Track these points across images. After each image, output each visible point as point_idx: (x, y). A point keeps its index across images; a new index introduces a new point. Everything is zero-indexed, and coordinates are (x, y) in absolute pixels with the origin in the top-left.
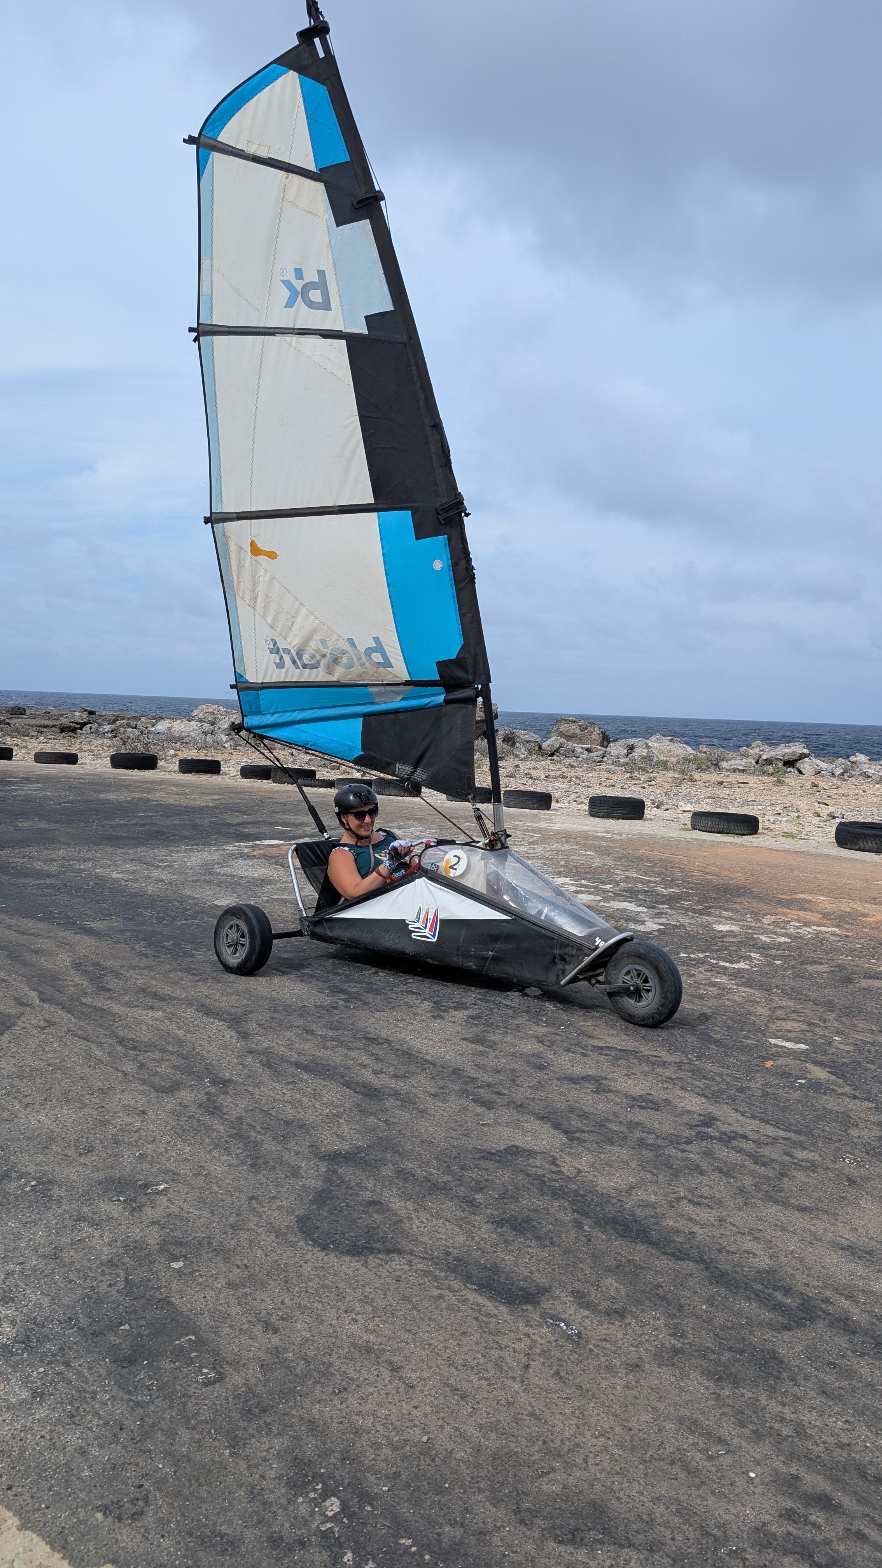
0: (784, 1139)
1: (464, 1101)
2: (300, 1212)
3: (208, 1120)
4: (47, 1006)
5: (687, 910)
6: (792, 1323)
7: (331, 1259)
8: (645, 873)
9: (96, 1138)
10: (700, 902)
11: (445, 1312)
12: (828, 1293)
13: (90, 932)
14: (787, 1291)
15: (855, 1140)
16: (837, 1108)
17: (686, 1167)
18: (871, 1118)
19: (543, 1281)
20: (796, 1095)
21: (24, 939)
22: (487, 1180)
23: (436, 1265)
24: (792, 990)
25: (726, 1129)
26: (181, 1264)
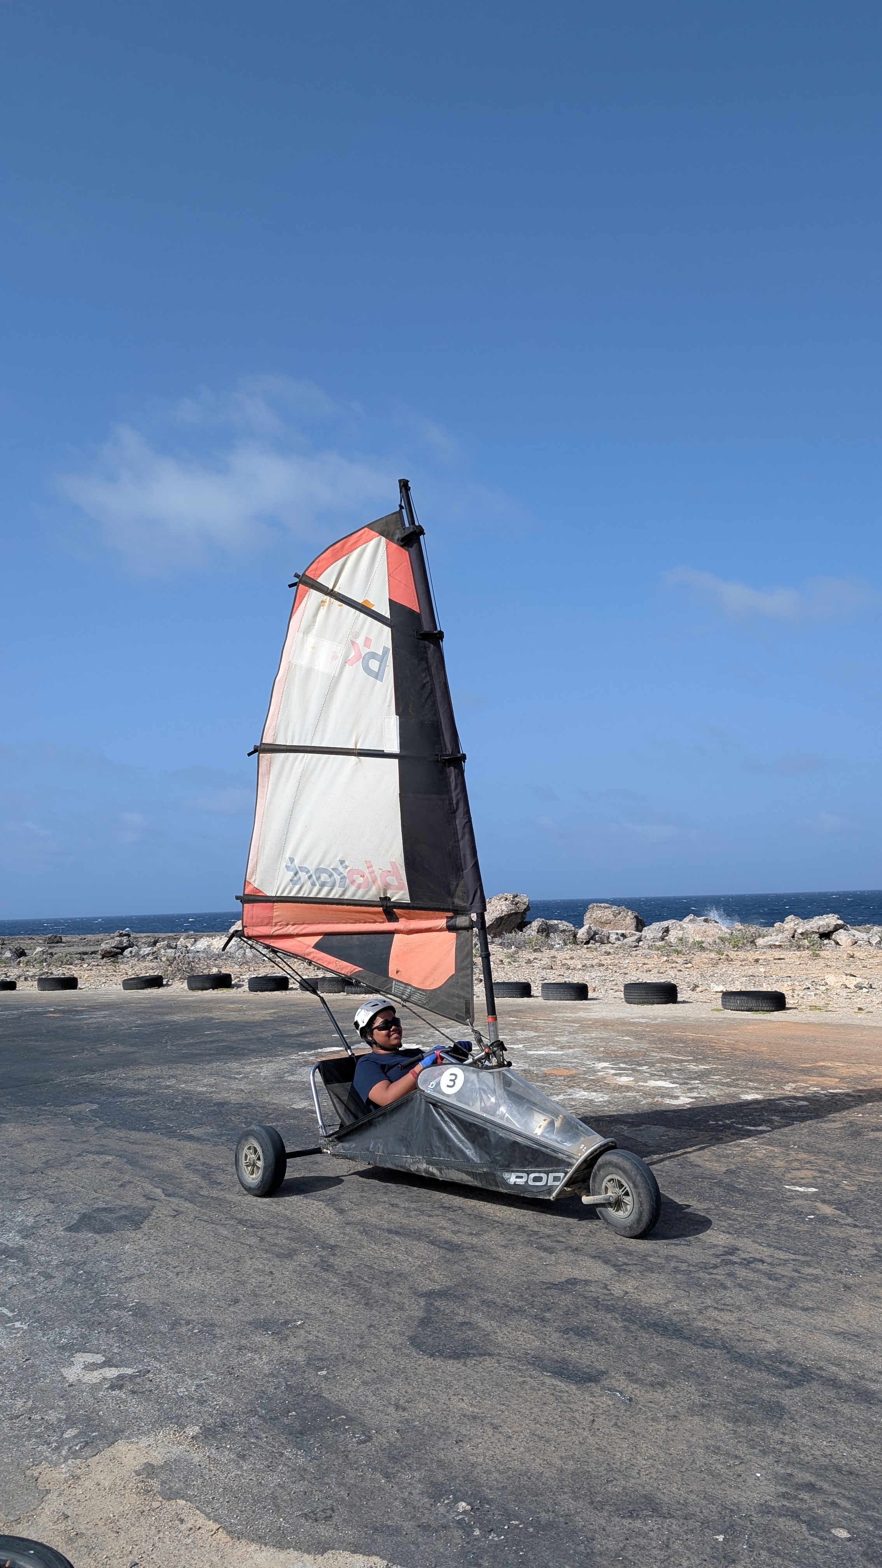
0: (794, 1260)
1: (529, 1249)
2: (410, 1334)
3: (324, 1275)
4: (172, 1199)
5: (717, 1083)
6: (793, 1384)
7: (438, 1362)
8: (679, 1053)
9: (239, 1293)
10: (728, 1076)
11: (529, 1392)
12: (822, 1364)
13: (190, 1138)
14: (790, 1364)
15: (853, 1258)
16: (840, 1235)
17: (712, 1285)
18: (867, 1241)
19: (603, 1368)
20: (806, 1227)
21: (136, 1148)
22: (553, 1303)
23: (519, 1361)
24: (807, 1144)
25: (747, 1256)
26: (324, 1373)
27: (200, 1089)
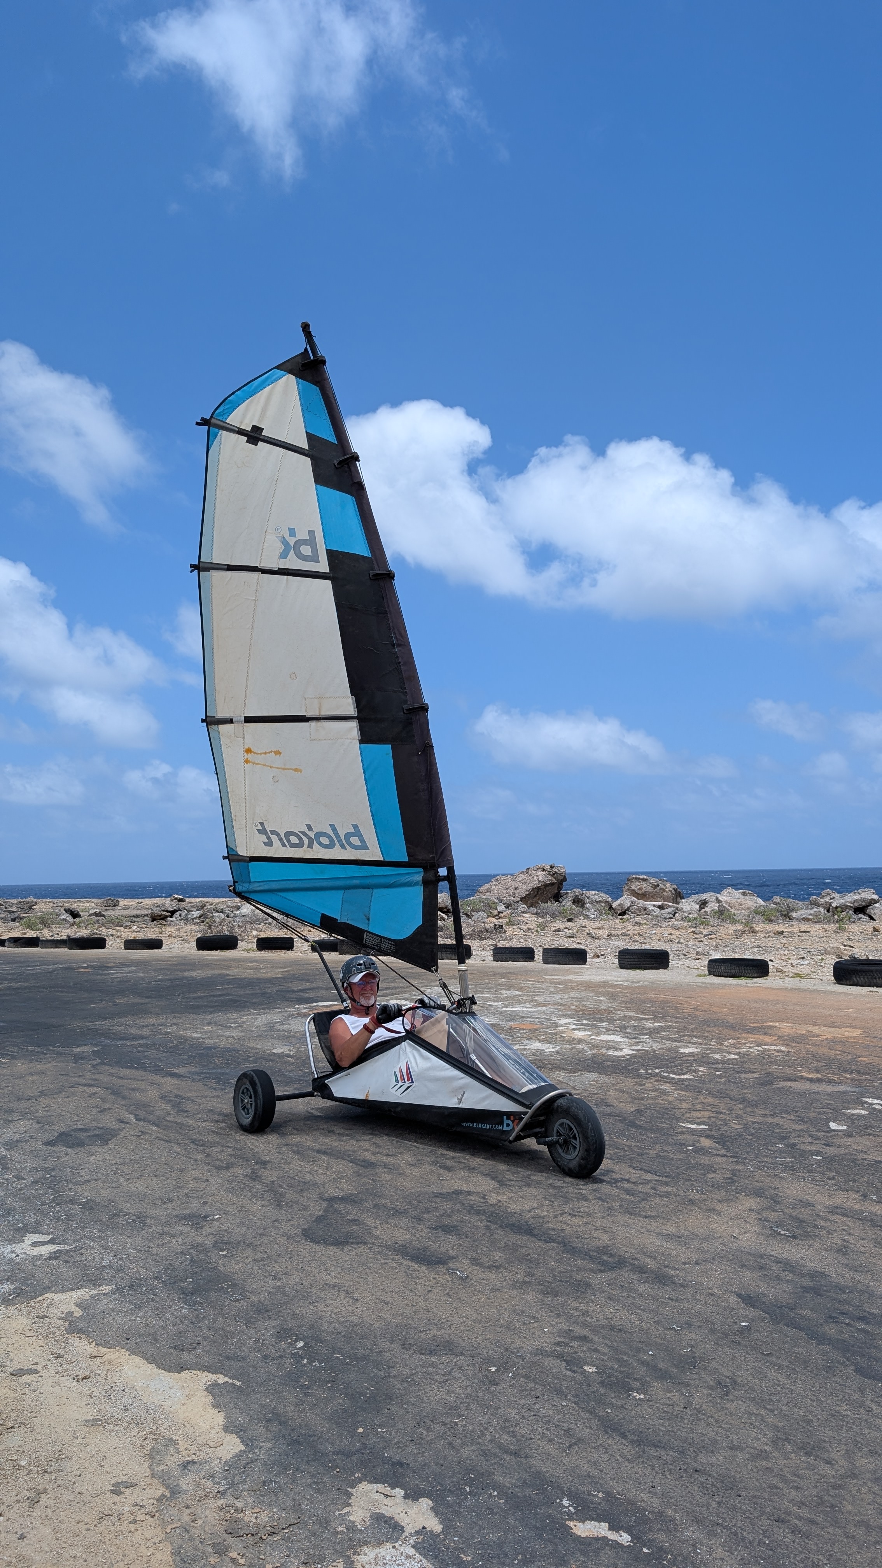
0: (656, 1180)
1: (432, 1168)
2: (306, 1227)
3: (251, 1183)
4: (140, 1123)
5: (663, 1038)
6: (607, 1269)
7: (321, 1248)
8: (642, 1013)
9: (174, 1195)
10: (677, 1033)
11: (386, 1269)
12: (639, 1256)
13: (173, 1075)
14: (611, 1255)
15: (708, 1180)
16: (707, 1162)
18: (728, 1167)
19: (454, 1254)
20: (680, 1156)
21: (122, 1082)
22: (434, 1208)
23: (387, 1249)
24: (718, 1091)
25: (618, 1177)
26: (225, 1252)
27: (195, 1035)
